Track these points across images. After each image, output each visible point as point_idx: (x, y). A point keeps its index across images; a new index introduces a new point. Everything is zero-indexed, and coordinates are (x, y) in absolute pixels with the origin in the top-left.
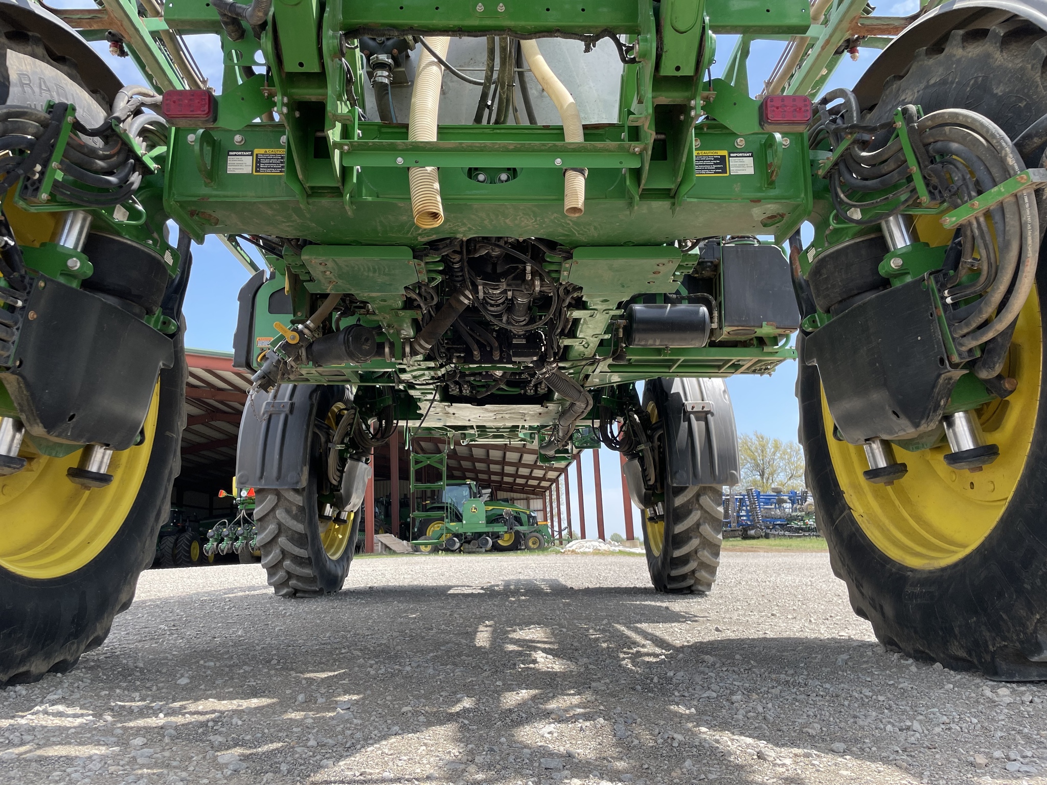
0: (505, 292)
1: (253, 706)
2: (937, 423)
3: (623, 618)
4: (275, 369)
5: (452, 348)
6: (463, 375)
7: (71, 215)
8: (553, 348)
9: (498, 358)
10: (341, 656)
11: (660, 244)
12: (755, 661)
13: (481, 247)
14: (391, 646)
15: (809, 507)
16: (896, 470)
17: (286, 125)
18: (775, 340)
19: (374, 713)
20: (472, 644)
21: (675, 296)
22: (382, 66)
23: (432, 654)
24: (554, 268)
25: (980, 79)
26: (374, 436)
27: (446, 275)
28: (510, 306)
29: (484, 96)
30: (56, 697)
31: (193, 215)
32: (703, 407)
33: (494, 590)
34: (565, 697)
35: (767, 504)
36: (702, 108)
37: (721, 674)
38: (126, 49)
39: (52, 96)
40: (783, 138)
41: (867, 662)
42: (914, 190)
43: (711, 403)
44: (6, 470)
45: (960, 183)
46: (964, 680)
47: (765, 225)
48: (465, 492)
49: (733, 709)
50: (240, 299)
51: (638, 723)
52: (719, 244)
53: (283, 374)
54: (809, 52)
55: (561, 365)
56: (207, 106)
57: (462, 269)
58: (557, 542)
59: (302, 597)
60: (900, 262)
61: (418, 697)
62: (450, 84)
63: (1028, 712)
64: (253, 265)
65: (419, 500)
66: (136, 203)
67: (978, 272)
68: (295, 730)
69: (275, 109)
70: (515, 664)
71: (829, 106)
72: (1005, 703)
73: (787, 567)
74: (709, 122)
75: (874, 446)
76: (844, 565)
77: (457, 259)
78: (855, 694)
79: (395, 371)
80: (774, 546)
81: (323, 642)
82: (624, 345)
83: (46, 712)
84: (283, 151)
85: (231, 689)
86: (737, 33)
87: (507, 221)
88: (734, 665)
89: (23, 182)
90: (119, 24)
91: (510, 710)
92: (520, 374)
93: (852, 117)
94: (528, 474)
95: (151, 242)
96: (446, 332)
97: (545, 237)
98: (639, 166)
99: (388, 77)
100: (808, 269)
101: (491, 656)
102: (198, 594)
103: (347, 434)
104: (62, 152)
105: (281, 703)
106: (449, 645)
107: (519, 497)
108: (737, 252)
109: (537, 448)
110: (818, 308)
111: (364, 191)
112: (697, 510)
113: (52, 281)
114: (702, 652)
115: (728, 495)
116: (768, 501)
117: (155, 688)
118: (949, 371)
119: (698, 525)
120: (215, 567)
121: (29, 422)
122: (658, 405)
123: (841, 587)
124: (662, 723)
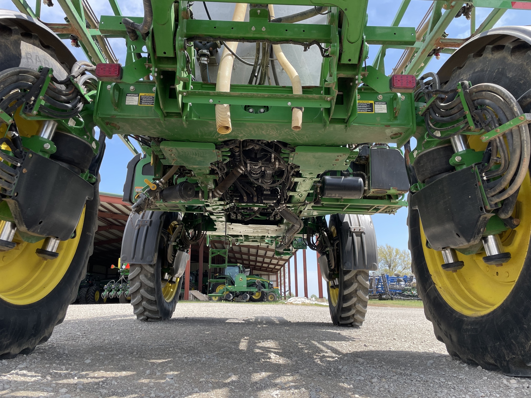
0: (261, 167)
1: (123, 375)
2: (479, 240)
3: (316, 338)
4: (143, 203)
5: (233, 195)
6: (238, 209)
7: (47, 122)
8: (284, 196)
9: (256, 201)
10: (170, 352)
11: (339, 146)
12: (384, 362)
13: (249, 145)
14: (196, 348)
15: (414, 284)
16: (458, 264)
17: (156, 82)
18: (397, 197)
19: (186, 381)
20: (237, 348)
21: (346, 173)
22: (204, 55)
23: (216, 353)
24: (285, 156)
25: (501, 69)
26: (192, 239)
27: (231, 158)
28: (263, 175)
29: (254, 71)
30: (23, 366)
31: (108, 124)
32: (360, 230)
33: (250, 321)
34: (285, 377)
35: (391, 282)
36: (362, 80)
37: (366, 368)
38: (79, 44)
39: (41, 64)
40: (401, 95)
41: (443, 365)
42: (467, 123)
43: (363, 227)
44: (6, 248)
45: (490, 119)
46: (493, 375)
47: (392, 138)
48: (237, 270)
49: (372, 386)
50: (128, 167)
51: (323, 391)
52: (369, 147)
53: (148, 205)
54: (415, 55)
55: (287, 205)
56: (118, 71)
57: (239, 155)
58: (283, 298)
59: (151, 321)
60: (460, 158)
61: (208, 374)
62: (237, 65)
63: (527, 393)
64: (135, 150)
65: (213, 273)
66: (80, 117)
67: (500, 165)
68: (144, 388)
69: (151, 74)
70: (259, 359)
71: (425, 81)
72: (514, 387)
73: (402, 315)
74: (364, 87)
75: (447, 252)
76: (431, 313)
77: (237, 151)
78: (436, 380)
79: (204, 206)
80: (395, 304)
81: (160, 344)
82: (320, 196)
83: (17, 374)
84: (154, 95)
85: (112, 366)
86: (380, 44)
87: (263, 132)
88: (373, 364)
89: (25, 105)
90: (77, 31)
91: (256, 383)
92: (267, 209)
93: (436, 86)
94: (269, 262)
95: (86, 137)
96: (230, 187)
97: (281, 140)
98: (329, 107)
99: (207, 61)
100: (414, 161)
101: (247, 354)
102: (97, 318)
103: (178, 237)
104: (45, 92)
105: (137, 375)
106: (226, 348)
107: (264, 274)
108: (378, 152)
109: (274, 248)
110: (419, 180)
111: (193, 115)
112: (356, 282)
113: (36, 154)
114: (357, 357)
115: (372, 277)
116: (392, 280)
117: (73, 364)
118: (485, 214)
119: (356, 291)
120: (107, 304)
121: (19, 224)
122: (337, 228)
123: (430, 325)
124: (335, 392)
